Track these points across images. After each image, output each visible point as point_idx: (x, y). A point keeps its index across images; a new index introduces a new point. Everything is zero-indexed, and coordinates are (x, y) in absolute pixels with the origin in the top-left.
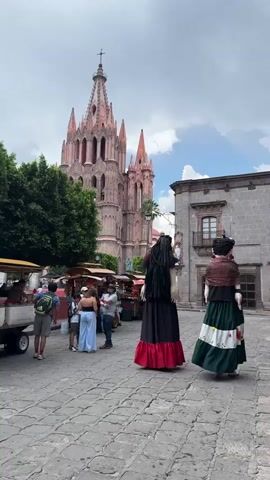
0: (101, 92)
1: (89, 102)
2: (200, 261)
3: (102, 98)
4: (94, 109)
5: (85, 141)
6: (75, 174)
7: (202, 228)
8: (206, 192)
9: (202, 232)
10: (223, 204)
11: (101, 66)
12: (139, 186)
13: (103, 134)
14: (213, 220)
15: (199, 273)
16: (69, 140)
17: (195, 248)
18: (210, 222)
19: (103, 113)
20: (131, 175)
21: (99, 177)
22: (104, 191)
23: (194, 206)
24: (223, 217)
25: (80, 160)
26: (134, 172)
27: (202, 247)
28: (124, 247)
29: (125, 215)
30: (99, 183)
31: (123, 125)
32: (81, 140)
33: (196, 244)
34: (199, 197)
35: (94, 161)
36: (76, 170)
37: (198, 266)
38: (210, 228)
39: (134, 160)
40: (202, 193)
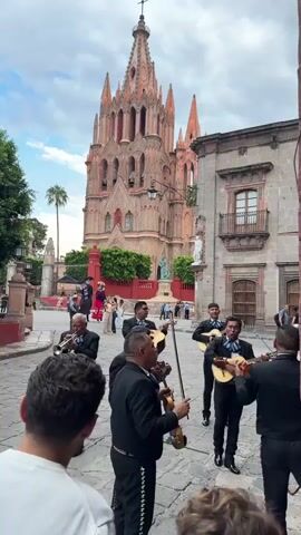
0: (143, 50)
1: (127, 65)
2: (231, 259)
3: (143, 57)
4: (133, 72)
5: (121, 112)
6: (110, 155)
7: (235, 208)
8: (242, 151)
9: (234, 214)
10: (266, 168)
11: (142, 17)
12: (189, 167)
13: (144, 103)
14: (251, 194)
15: (228, 277)
16: (102, 114)
17: (223, 238)
18: (247, 199)
19: (144, 76)
20: (179, 154)
21: (137, 158)
22: (144, 175)
23: (224, 175)
24: (267, 188)
25: (115, 138)
26: (184, 150)
27: (233, 237)
28: (170, 245)
29: (171, 205)
30: (138, 166)
31: (171, 91)
32: (117, 112)
33: (225, 231)
34: (232, 160)
35: (132, 137)
36: (111, 150)
37: (227, 267)
38: (247, 207)
39: (184, 135)
40: (236, 152)
